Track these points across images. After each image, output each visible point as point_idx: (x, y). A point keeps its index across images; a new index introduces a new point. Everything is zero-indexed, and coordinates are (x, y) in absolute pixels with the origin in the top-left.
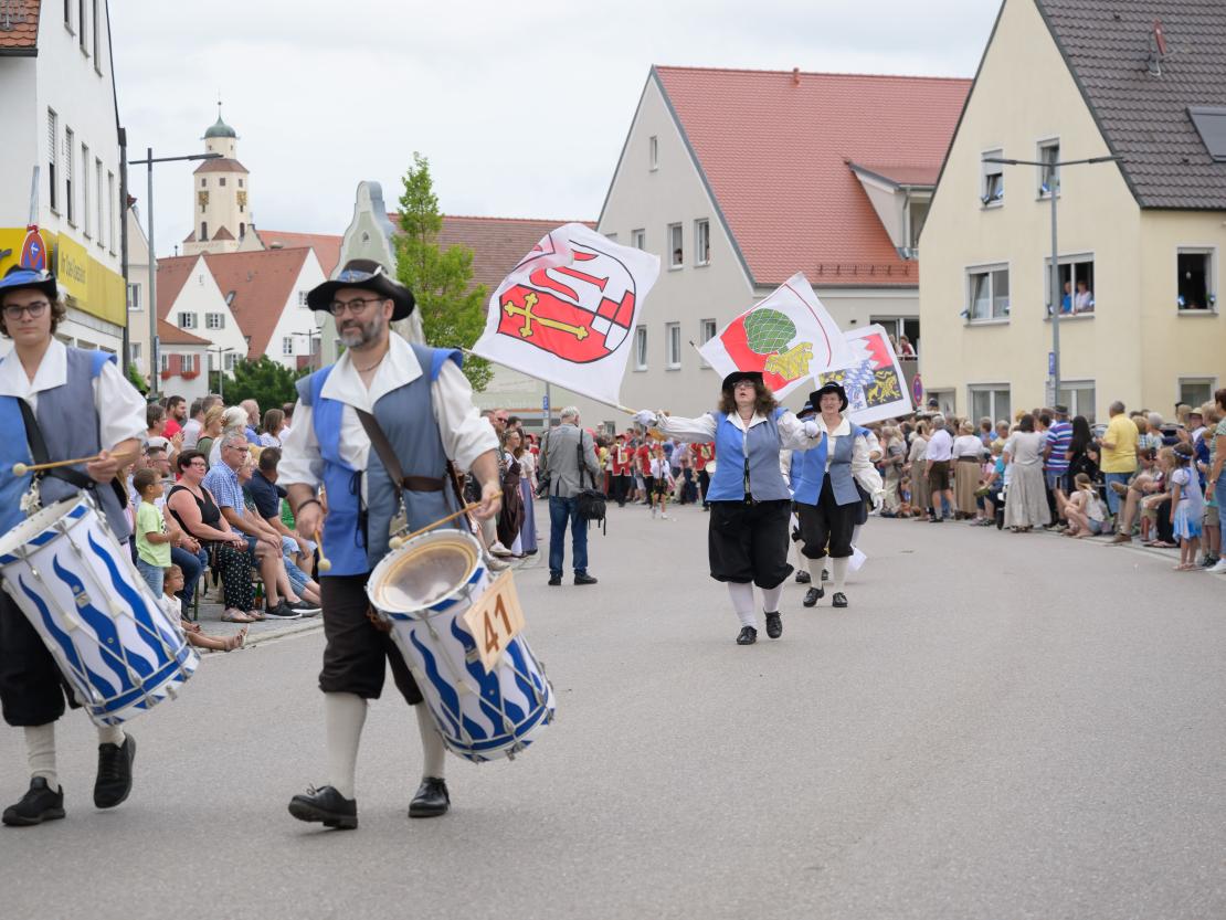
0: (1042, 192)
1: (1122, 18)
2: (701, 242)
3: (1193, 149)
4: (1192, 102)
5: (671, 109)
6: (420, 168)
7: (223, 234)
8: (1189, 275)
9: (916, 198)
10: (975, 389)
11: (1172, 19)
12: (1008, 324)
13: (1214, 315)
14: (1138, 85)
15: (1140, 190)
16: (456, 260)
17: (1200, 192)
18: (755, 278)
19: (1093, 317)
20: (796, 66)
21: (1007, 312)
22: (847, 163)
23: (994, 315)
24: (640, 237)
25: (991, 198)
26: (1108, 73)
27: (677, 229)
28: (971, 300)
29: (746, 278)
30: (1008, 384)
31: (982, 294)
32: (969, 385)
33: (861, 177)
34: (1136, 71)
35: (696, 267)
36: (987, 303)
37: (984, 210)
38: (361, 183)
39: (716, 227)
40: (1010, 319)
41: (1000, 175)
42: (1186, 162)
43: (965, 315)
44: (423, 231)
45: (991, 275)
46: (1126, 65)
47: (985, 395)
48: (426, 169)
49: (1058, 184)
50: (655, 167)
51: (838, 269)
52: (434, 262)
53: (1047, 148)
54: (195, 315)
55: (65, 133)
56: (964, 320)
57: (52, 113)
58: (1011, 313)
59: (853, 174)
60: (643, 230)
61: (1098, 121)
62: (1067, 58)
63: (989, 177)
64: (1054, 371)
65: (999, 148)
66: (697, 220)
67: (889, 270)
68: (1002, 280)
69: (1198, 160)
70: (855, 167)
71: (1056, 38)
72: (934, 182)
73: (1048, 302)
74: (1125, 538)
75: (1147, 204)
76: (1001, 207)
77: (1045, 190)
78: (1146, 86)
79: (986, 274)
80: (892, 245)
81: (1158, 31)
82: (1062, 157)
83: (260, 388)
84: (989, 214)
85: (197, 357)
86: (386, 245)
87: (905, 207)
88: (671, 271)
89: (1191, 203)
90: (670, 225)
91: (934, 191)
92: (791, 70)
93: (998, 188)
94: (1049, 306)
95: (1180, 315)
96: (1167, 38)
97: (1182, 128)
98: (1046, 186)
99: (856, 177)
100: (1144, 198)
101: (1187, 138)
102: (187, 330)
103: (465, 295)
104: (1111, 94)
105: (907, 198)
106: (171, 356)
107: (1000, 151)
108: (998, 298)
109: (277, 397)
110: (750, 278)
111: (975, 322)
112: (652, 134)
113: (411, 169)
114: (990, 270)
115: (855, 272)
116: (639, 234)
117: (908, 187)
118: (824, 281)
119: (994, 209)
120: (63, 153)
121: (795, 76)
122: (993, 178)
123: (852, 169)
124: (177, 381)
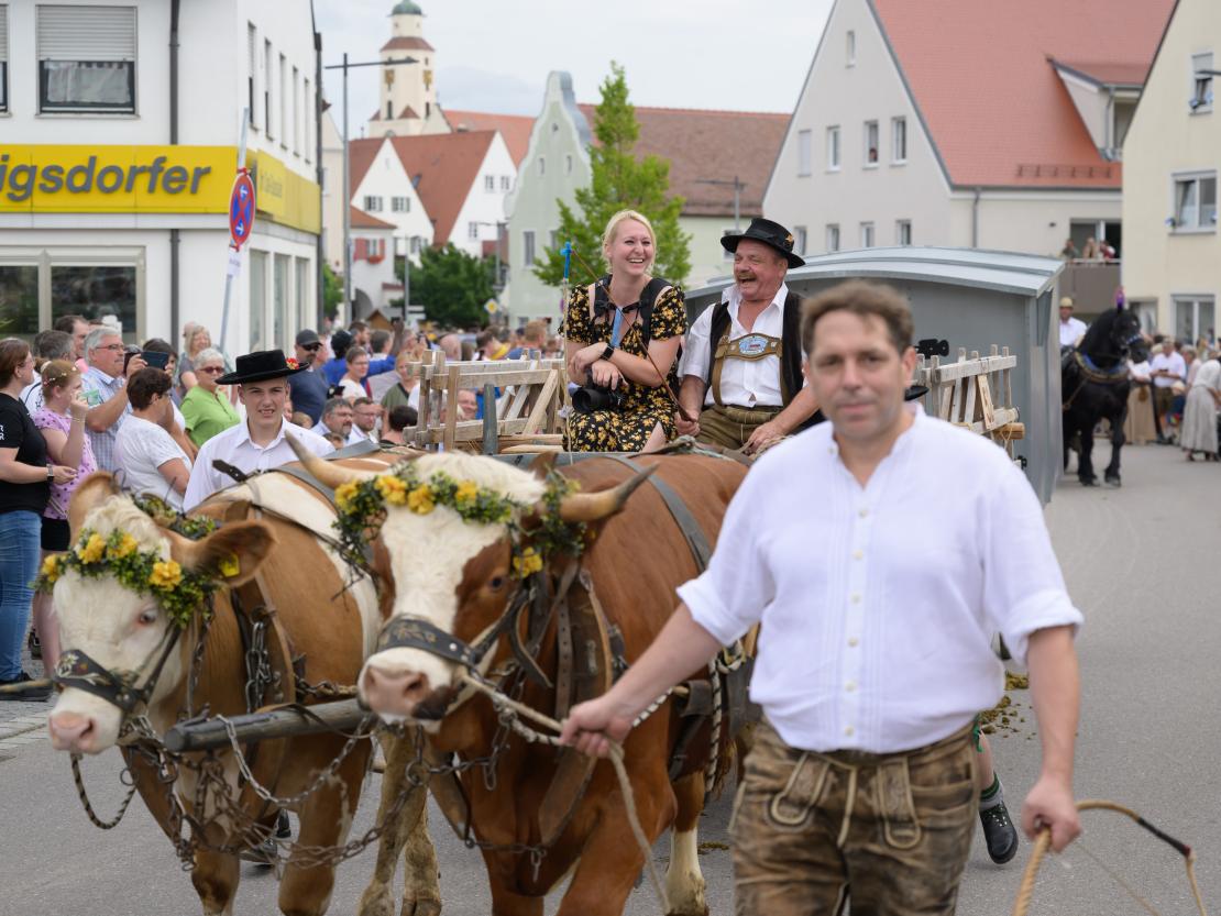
2: (897, 140)
5: (870, 5)
6: (616, 77)
7: (408, 113)
9: (1117, 98)
10: (1179, 299)
12: (1213, 233)
16: (652, 171)
18: (958, 181)
21: (1214, 221)
22: (1050, 61)
23: (1201, 223)
24: (835, 135)
25: (1199, 103)
27: (873, 127)
28: (1176, 207)
29: (943, 180)
30: (1212, 296)
31: (1189, 200)
32: (1174, 296)
33: (1063, 75)
35: (893, 166)
36: (1192, 212)
37: (1192, 115)
38: (552, 74)
40: (1216, 228)
41: (1210, 79)
43: (1170, 224)
44: (619, 140)
45: (1198, 182)
47: (1189, 305)
48: (622, 78)
50: (852, 62)
51: (1038, 171)
54: (381, 199)
55: (263, 44)
56: (1169, 228)
57: (251, 27)
58: (1218, 222)
59: (1055, 71)
60: (837, 127)
63: (1198, 81)
65: (1208, 51)
66: (894, 119)
67: (1090, 172)
68: (1209, 186)
70: (1058, 64)
72: (1142, 81)
76: (1210, 113)
79: (1193, 182)
80: (1095, 145)
83: (446, 275)
84: (1197, 121)
85: (382, 242)
86: (576, 136)
87: (1108, 106)
88: (866, 169)
90: (866, 123)
91: (1141, 91)
93: (1207, 92)
99: (1058, 75)
102: (374, 214)
105: (1112, 97)
106: (358, 240)
107: (1210, 54)
108: (1204, 208)
109: (463, 285)
110: (947, 177)
111: (1179, 230)
112: (849, 28)
113: (608, 77)
114: (1197, 177)
115: (1055, 174)
116: (834, 130)
117: (1113, 86)
118: (1023, 182)
119: (1201, 114)
120: (261, 67)
122: (1203, 83)
123: (1055, 65)
124: (361, 265)
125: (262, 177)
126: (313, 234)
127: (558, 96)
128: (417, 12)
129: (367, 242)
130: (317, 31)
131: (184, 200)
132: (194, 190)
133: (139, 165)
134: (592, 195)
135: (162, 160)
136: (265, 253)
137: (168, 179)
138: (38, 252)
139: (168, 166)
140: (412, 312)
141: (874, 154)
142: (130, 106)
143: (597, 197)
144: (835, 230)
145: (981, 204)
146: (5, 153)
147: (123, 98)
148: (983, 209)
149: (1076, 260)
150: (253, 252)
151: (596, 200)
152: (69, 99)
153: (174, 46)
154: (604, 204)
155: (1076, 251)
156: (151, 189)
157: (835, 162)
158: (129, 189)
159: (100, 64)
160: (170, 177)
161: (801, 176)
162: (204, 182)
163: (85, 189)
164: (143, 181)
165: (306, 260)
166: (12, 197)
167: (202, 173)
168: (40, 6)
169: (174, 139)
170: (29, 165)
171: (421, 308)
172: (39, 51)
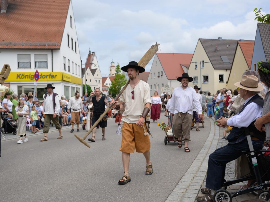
1: (212, 45)
2: (162, 74)
3: (221, 61)
4: (221, 55)
5: (158, 58)
7: (113, 74)
8: (220, 77)
11: (219, 45)
13: (224, 82)
15: (214, 67)
17: (222, 67)
18: (169, 79)
19: (208, 83)
21: (198, 82)
22: (180, 64)
23: (196, 83)
26: (210, 52)
27: (159, 73)
29: (167, 79)
31: (195, 80)
33: (182, 66)
35: (161, 77)
39: (163, 72)
40: (198, 83)
42: (220, 63)
46: (213, 51)
50: (156, 65)
52: (120, 77)
54: (107, 84)
55: (68, 60)
57: (65, 57)
61: (209, 58)
62: (205, 50)
66: (161, 71)
68: (197, 78)
69: (222, 63)
71: (204, 48)
72: (189, 66)
78: (215, 53)
81: (217, 47)
82: (205, 62)
89: (221, 68)
91: (189, 68)
92: (173, 53)
94: (203, 82)
95: (219, 83)
96: (218, 47)
97: (220, 59)
98: (203, 66)
101: (221, 60)
103: (124, 80)
104: (211, 54)
106: (104, 89)
107: (197, 62)
111: (194, 84)
112: (156, 61)
114: (196, 77)
116: (155, 73)
117: (187, 67)
119: (196, 69)
120: (67, 62)
121: (174, 54)
122: (196, 66)
123: (181, 65)
124: (105, 91)
125: (65, 76)
126: (81, 85)
128: (114, 63)
129: (106, 89)
130: (81, 60)
131: (53, 79)
132: (55, 78)
133: (48, 74)
134: (115, 79)
135: (51, 74)
136: (69, 86)
137: (51, 76)
138: (34, 86)
139: (51, 75)
141: (159, 76)
142: (47, 67)
144: (155, 85)
146: (30, 73)
147: (46, 66)
148: (172, 82)
150: (65, 86)
152: (39, 66)
153: (52, 59)
154: (117, 80)
156: (49, 78)
157: (155, 77)
158: (46, 78)
159: (43, 62)
160: (52, 76)
161: (151, 79)
162: (56, 77)
163: (41, 78)
164: (48, 77)
165: (80, 88)
166: (31, 79)
167: (56, 75)
168: (35, 55)
169: (52, 71)
170: (33, 75)
172: (35, 60)
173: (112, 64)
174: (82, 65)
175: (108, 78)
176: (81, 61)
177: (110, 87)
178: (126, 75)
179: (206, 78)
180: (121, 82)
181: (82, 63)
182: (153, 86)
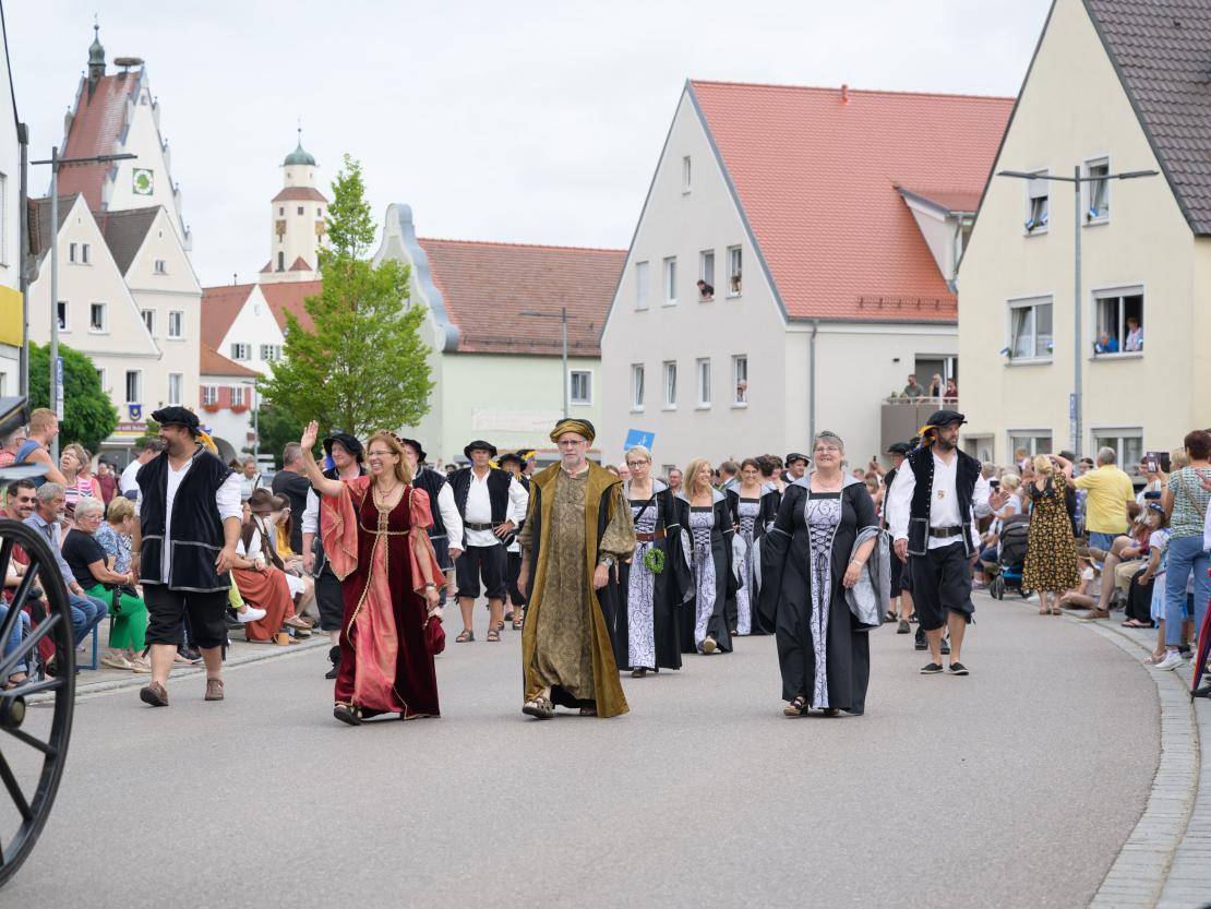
0: (1089, 218)
1: (1183, 25)
5: (705, 127)
6: (351, 173)
7: (300, 265)
9: (965, 227)
10: (1016, 435)
12: (1051, 363)
14: (1198, 99)
15: (1194, 215)
16: (388, 276)
18: (788, 311)
19: (1141, 357)
20: (845, 83)
21: (1050, 350)
22: (896, 188)
23: (1037, 354)
25: (1035, 224)
27: (709, 257)
28: (1013, 337)
29: (778, 312)
30: (1050, 431)
31: (1025, 330)
32: (1010, 431)
33: (910, 203)
34: (1196, 83)
35: (728, 299)
36: (1030, 341)
37: (1027, 237)
38: (392, 205)
39: (750, 256)
40: (1053, 358)
41: (1045, 198)
43: (1006, 353)
44: (354, 242)
45: (1034, 309)
48: (357, 174)
49: (1107, 208)
50: (688, 190)
51: (881, 303)
53: (1097, 167)
54: (249, 347)
56: (1004, 359)
58: (1054, 351)
59: (902, 198)
60: (674, 257)
61: (1150, 138)
62: (1118, 67)
63: (1034, 200)
64: (1076, 414)
65: (1044, 169)
66: (730, 248)
67: (937, 305)
68: (1046, 311)
70: (904, 192)
71: (1106, 45)
72: (975, 207)
73: (1094, 339)
74: (1102, 614)
75: (1201, 231)
76: (1046, 233)
77: (1092, 214)
79: (1029, 308)
80: (942, 277)
82: (1111, 172)
84: (1033, 242)
85: (248, 390)
86: (414, 272)
87: (956, 236)
90: (702, 252)
91: (974, 219)
92: (839, 87)
93: (1043, 215)
94: (1095, 345)
98: (1096, 210)
99: (905, 203)
100: (1199, 225)
102: (239, 362)
103: (399, 316)
105: (959, 227)
106: (221, 389)
107: (1047, 171)
108: (1040, 337)
110: (782, 309)
111: (1016, 361)
112: (686, 155)
113: (341, 172)
114: (1034, 303)
115: (899, 306)
116: (670, 261)
117: (961, 214)
118: (864, 315)
119: (1038, 235)
121: (843, 94)
122: (1039, 202)
123: (902, 194)
124: (225, 414)
126: (16, 347)
127: (397, 230)
128: (311, 162)
129: (232, 390)
130: (21, 121)
134: (322, 302)
140: (261, 461)
143: (328, 306)
144: (672, 367)
145: (817, 335)
148: (821, 343)
149: (921, 397)
151: (325, 307)
154: (333, 313)
155: (920, 387)
157: (672, 295)
161: (637, 311)
171: (271, 457)
173: (289, 175)
174: (29, 166)
175: (257, 296)
176: (22, 134)
177: (271, 376)
178: (420, 268)
179: (1125, 313)
180: (372, 326)
181: (28, 147)
182: (655, 377)
